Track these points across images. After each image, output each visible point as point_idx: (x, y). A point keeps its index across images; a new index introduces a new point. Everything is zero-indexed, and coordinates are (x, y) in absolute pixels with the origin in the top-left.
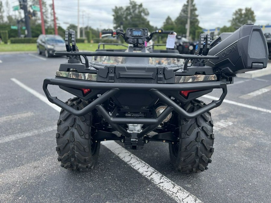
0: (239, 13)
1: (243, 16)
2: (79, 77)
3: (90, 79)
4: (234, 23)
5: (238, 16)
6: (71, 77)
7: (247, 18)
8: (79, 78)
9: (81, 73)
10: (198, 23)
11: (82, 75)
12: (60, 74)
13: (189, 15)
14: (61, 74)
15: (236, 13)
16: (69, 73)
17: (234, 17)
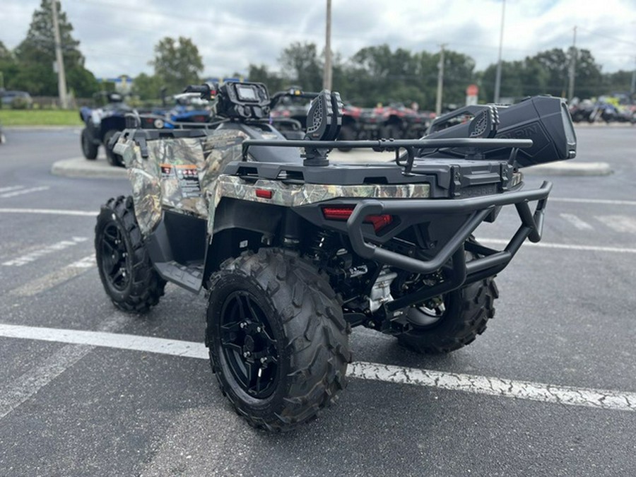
0: (168, 46)
1: (178, 55)
2: (395, 193)
3: (417, 195)
4: (161, 68)
5: (166, 53)
6: (379, 196)
7: (185, 59)
8: (396, 197)
9: (401, 186)
10: (83, 62)
11: (402, 189)
12: (353, 191)
13: (58, 40)
14: (356, 191)
15: (161, 47)
16: (374, 188)
17: (159, 55)
